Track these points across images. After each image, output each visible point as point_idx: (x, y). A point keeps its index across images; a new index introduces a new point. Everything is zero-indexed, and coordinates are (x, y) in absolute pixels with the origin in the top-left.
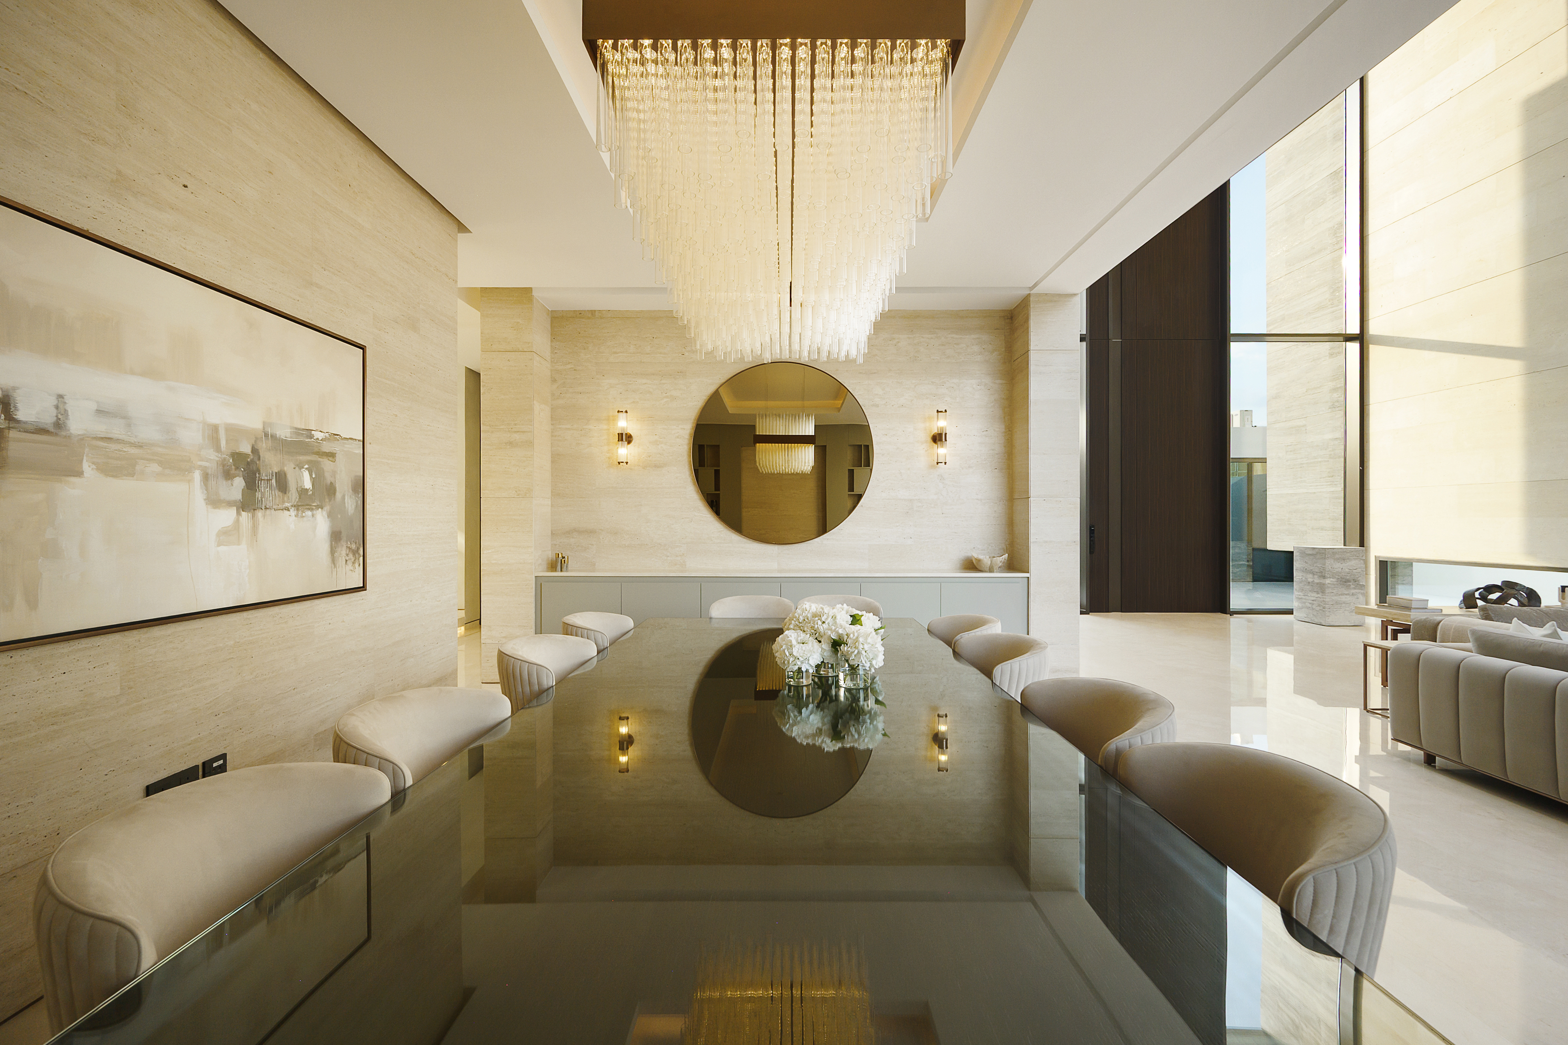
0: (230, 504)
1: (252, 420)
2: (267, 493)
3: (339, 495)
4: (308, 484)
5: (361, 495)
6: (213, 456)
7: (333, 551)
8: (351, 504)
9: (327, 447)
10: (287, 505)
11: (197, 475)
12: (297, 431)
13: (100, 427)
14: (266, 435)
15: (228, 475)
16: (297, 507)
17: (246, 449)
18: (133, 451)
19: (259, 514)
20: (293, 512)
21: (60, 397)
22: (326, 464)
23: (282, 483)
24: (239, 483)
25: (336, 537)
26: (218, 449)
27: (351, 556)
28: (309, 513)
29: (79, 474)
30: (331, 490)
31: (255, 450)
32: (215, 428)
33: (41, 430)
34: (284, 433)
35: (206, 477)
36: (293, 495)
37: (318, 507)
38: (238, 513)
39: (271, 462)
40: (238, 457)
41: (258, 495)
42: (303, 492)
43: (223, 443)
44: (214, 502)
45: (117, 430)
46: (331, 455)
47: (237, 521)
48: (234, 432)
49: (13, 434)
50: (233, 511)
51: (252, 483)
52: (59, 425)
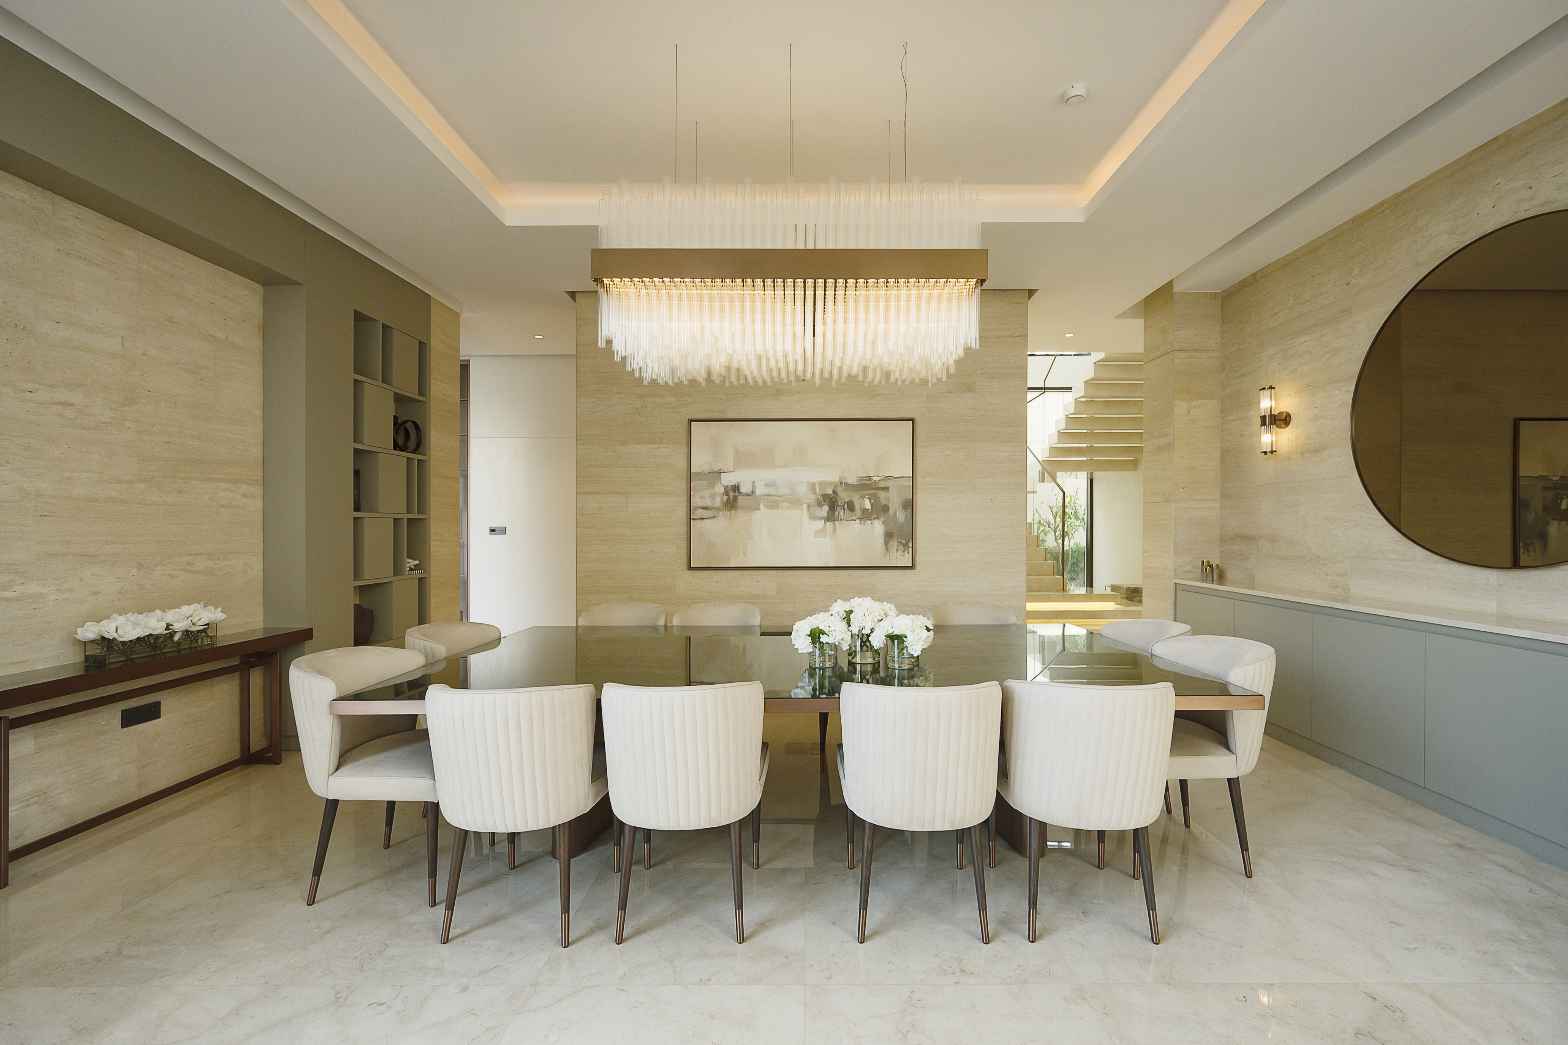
0: (821, 518)
1: (833, 477)
2: (841, 512)
3: (891, 511)
4: (868, 505)
5: (910, 510)
6: (813, 497)
7: (886, 544)
8: (901, 516)
9: (882, 485)
10: (854, 518)
11: (805, 506)
12: (861, 479)
13: (766, 491)
14: (841, 483)
15: (820, 505)
16: (861, 519)
17: (829, 491)
18: (777, 498)
19: (837, 523)
20: (858, 521)
21: (754, 482)
22: (882, 495)
23: (851, 507)
24: (826, 508)
25: (889, 536)
26: (815, 493)
27: (901, 547)
28: (870, 522)
29: (759, 509)
30: (886, 509)
31: (834, 492)
32: (814, 484)
33: (748, 495)
34: (852, 480)
35: (809, 507)
36: (858, 512)
37: (875, 519)
38: (825, 523)
39: (844, 496)
40: (825, 496)
41: (837, 513)
42: (864, 511)
43: (817, 490)
44: (813, 518)
45: (771, 491)
46: (886, 489)
47: (825, 526)
48: (823, 484)
49: (740, 497)
50: (823, 521)
51: (833, 507)
52: (753, 492)
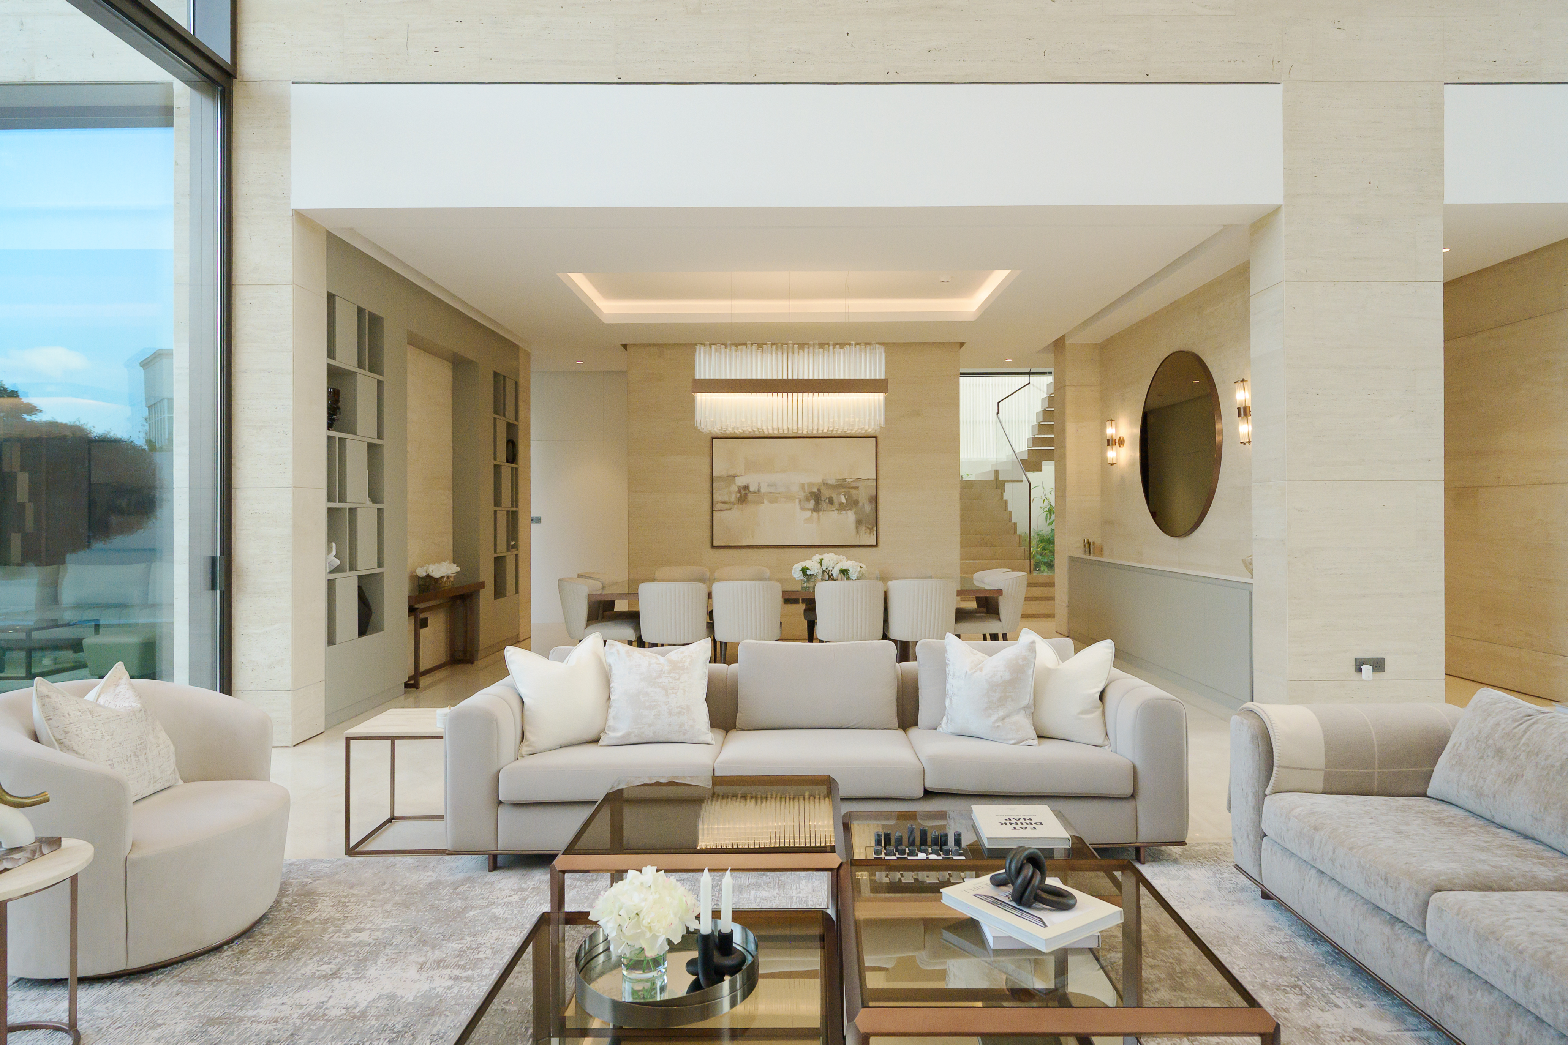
0: (809, 510)
1: (817, 479)
2: (824, 505)
3: (860, 504)
4: (843, 500)
5: (874, 503)
6: (803, 494)
7: (857, 528)
8: (868, 508)
9: (854, 485)
10: (833, 509)
11: (797, 501)
12: (838, 480)
13: (769, 490)
14: (824, 484)
15: (808, 500)
16: (838, 510)
17: (815, 490)
18: (777, 495)
19: (821, 513)
20: (836, 512)
21: (759, 483)
22: (853, 492)
23: (831, 501)
24: (812, 502)
25: (859, 522)
26: (804, 492)
27: (868, 530)
28: (844, 512)
29: (763, 503)
30: (856, 503)
31: (819, 490)
32: (803, 485)
33: (755, 493)
34: (832, 481)
35: (800, 501)
36: (836, 505)
37: (849, 510)
38: (812, 513)
39: (826, 493)
40: (812, 493)
41: (820, 506)
42: (841, 504)
43: (806, 489)
44: (803, 509)
45: (772, 489)
46: (857, 488)
47: (812, 515)
48: (811, 485)
49: (749, 494)
50: (810, 512)
51: (818, 501)
52: (759, 491)
